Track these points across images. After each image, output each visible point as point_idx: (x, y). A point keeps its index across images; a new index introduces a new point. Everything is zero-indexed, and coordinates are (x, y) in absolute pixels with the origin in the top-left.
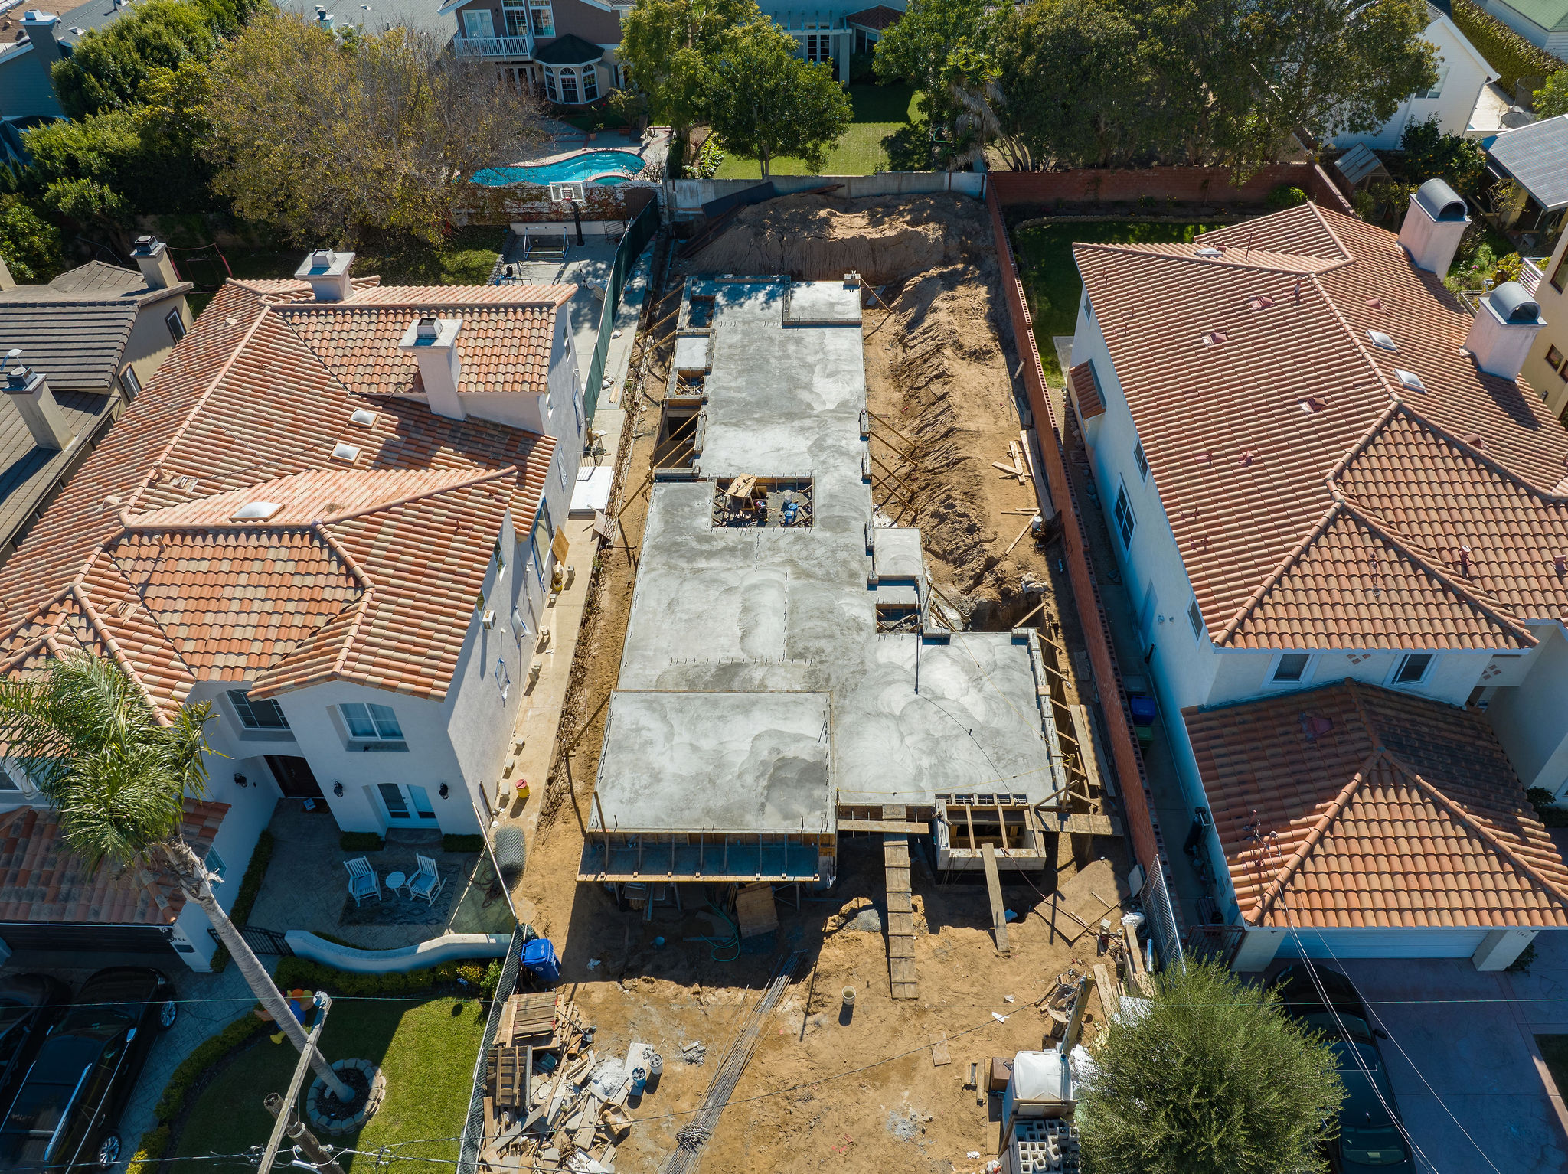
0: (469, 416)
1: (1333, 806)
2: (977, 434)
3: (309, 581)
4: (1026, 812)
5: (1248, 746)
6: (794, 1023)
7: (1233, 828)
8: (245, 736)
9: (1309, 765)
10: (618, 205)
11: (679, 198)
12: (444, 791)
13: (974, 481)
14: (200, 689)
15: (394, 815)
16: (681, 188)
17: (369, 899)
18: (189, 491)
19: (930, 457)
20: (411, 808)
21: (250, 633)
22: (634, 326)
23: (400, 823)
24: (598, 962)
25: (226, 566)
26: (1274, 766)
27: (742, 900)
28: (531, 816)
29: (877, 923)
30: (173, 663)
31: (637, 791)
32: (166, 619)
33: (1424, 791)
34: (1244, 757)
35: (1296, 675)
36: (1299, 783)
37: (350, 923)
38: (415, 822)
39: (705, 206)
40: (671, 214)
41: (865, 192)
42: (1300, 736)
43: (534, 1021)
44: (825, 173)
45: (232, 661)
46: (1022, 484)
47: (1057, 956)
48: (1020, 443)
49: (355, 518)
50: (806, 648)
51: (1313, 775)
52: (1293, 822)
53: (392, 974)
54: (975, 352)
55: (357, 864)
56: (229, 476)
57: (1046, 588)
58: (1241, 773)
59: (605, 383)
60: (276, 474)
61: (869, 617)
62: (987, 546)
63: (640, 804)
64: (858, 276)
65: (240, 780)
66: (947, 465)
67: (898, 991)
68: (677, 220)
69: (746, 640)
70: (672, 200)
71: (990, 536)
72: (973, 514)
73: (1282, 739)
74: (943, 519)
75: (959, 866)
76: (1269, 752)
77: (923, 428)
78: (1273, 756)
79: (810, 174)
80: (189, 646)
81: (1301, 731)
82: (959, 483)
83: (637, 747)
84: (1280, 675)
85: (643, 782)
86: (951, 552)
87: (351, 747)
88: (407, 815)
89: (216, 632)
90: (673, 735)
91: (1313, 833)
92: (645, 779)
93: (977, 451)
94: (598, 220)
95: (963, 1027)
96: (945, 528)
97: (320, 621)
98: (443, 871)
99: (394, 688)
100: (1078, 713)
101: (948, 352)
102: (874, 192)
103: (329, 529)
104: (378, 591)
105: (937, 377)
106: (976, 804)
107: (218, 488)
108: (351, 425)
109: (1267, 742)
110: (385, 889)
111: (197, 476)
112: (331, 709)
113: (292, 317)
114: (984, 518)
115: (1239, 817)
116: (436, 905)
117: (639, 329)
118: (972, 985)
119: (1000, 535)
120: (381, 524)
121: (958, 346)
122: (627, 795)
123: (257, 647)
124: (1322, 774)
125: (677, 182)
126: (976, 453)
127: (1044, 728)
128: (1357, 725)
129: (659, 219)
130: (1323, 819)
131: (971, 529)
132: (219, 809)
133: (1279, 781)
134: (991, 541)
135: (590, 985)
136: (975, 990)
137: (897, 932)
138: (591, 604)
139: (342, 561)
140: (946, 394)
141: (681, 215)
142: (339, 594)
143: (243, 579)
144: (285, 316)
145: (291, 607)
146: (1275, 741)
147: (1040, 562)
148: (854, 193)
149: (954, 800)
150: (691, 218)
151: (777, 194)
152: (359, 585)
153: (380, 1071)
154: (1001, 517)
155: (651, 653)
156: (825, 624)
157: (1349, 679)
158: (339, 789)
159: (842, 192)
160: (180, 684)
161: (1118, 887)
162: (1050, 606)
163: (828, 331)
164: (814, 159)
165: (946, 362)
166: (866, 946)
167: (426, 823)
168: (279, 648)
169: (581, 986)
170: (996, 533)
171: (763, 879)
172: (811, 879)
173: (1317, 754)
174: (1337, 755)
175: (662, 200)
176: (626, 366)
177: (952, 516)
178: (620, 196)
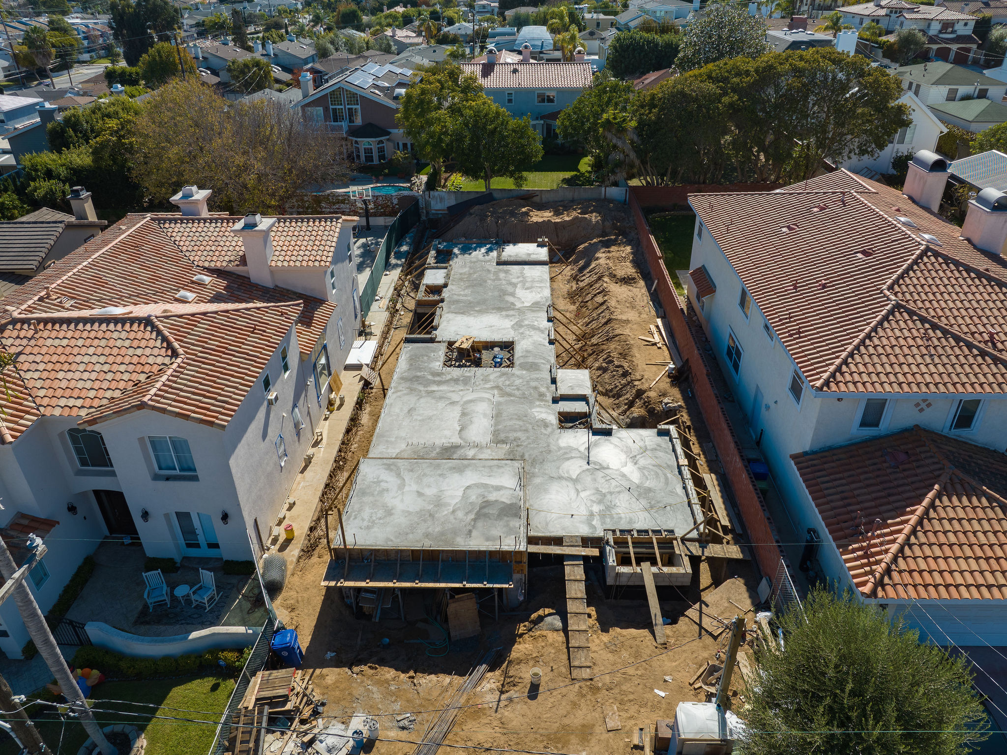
0: (277, 286)
1: (920, 509)
2: (627, 321)
3: (139, 352)
4: (675, 542)
5: (846, 474)
6: (491, 699)
7: (841, 530)
8: (79, 473)
9: (896, 483)
10: (394, 207)
11: (433, 203)
12: (225, 517)
13: (626, 347)
14: (43, 422)
15: (189, 545)
16: (434, 197)
17: (160, 605)
18: (67, 305)
19: (596, 337)
20: (201, 539)
21: (89, 385)
22: (399, 270)
23: (193, 552)
24: (333, 654)
25: (80, 343)
26: (868, 486)
27: (452, 608)
28: (293, 552)
29: (559, 624)
30: (26, 403)
31: (374, 521)
32: (28, 375)
33: (990, 499)
34: (844, 481)
35: (877, 425)
36: (889, 495)
37: (142, 623)
38: (204, 552)
39: (449, 208)
40: (427, 213)
41: (551, 199)
42: (885, 465)
43: (274, 688)
44: (525, 188)
45: (71, 402)
46: (659, 348)
47: (705, 647)
48: (657, 327)
49: (180, 316)
50: (507, 437)
51: (900, 489)
52: (889, 521)
53: (166, 658)
54: (624, 278)
55: (154, 577)
56: (99, 301)
57: (680, 406)
58: (843, 492)
59: (377, 298)
60: (133, 303)
61: (553, 419)
62: (636, 383)
63: (375, 529)
64: (546, 241)
65: (72, 509)
66: (607, 340)
67: (576, 673)
68: (431, 216)
69: (463, 432)
70: (428, 204)
71: (639, 378)
72: (626, 365)
73: (871, 468)
74: (605, 370)
75: (623, 582)
76: (862, 477)
77: (590, 323)
78: (866, 479)
79: (516, 187)
80: (42, 393)
81: (885, 462)
82: (616, 348)
83: (376, 493)
84: (864, 424)
85: (379, 515)
86: (611, 390)
87: (156, 477)
88: (198, 546)
89: (64, 384)
90: (404, 485)
91: (907, 528)
92: (380, 513)
93: (627, 331)
94: (380, 216)
95: (630, 701)
96: (607, 376)
97: (142, 378)
98: (219, 588)
99: (187, 417)
100: (710, 479)
101: (606, 279)
102: (556, 197)
103: (161, 321)
104: (188, 359)
105: (599, 293)
106: (636, 535)
107: (89, 307)
108: (193, 282)
109: (860, 471)
110: (174, 598)
111: (75, 298)
112: (141, 440)
113: (164, 224)
114: (634, 368)
115: (845, 522)
116: (211, 611)
117: (402, 271)
118: (637, 669)
119: (646, 377)
120: (199, 322)
121: (613, 276)
122: (366, 523)
123: (92, 394)
124: (908, 488)
125: (432, 193)
126: (627, 332)
127: (685, 488)
128: (929, 454)
129: (419, 216)
130: (914, 519)
131: (625, 374)
132: (50, 523)
133: (874, 495)
134: (640, 380)
135: (325, 671)
136: (639, 673)
137: (575, 629)
138: (354, 420)
139: (165, 339)
140: (605, 301)
141: (433, 214)
142: (160, 360)
143: (91, 351)
144: (159, 223)
145: (122, 368)
146: (866, 469)
147: (676, 392)
148: (544, 200)
149: (618, 533)
150: (440, 216)
151: (494, 199)
152: (175, 354)
153: (143, 736)
154: (645, 366)
155: (393, 439)
156: (521, 423)
157: (917, 426)
158: (145, 515)
159: (536, 199)
160: (27, 416)
161: (750, 597)
162: (685, 417)
163: (526, 267)
164: (519, 180)
165: (605, 285)
166: (550, 641)
167: (212, 553)
168: (109, 394)
169: (318, 671)
170: (643, 376)
171: (468, 585)
172: (507, 586)
173: (901, 475)
174: (916, 475)
175: (422, 203)
176: (392, 290)
177: (611, 367)
178: (395, 201)
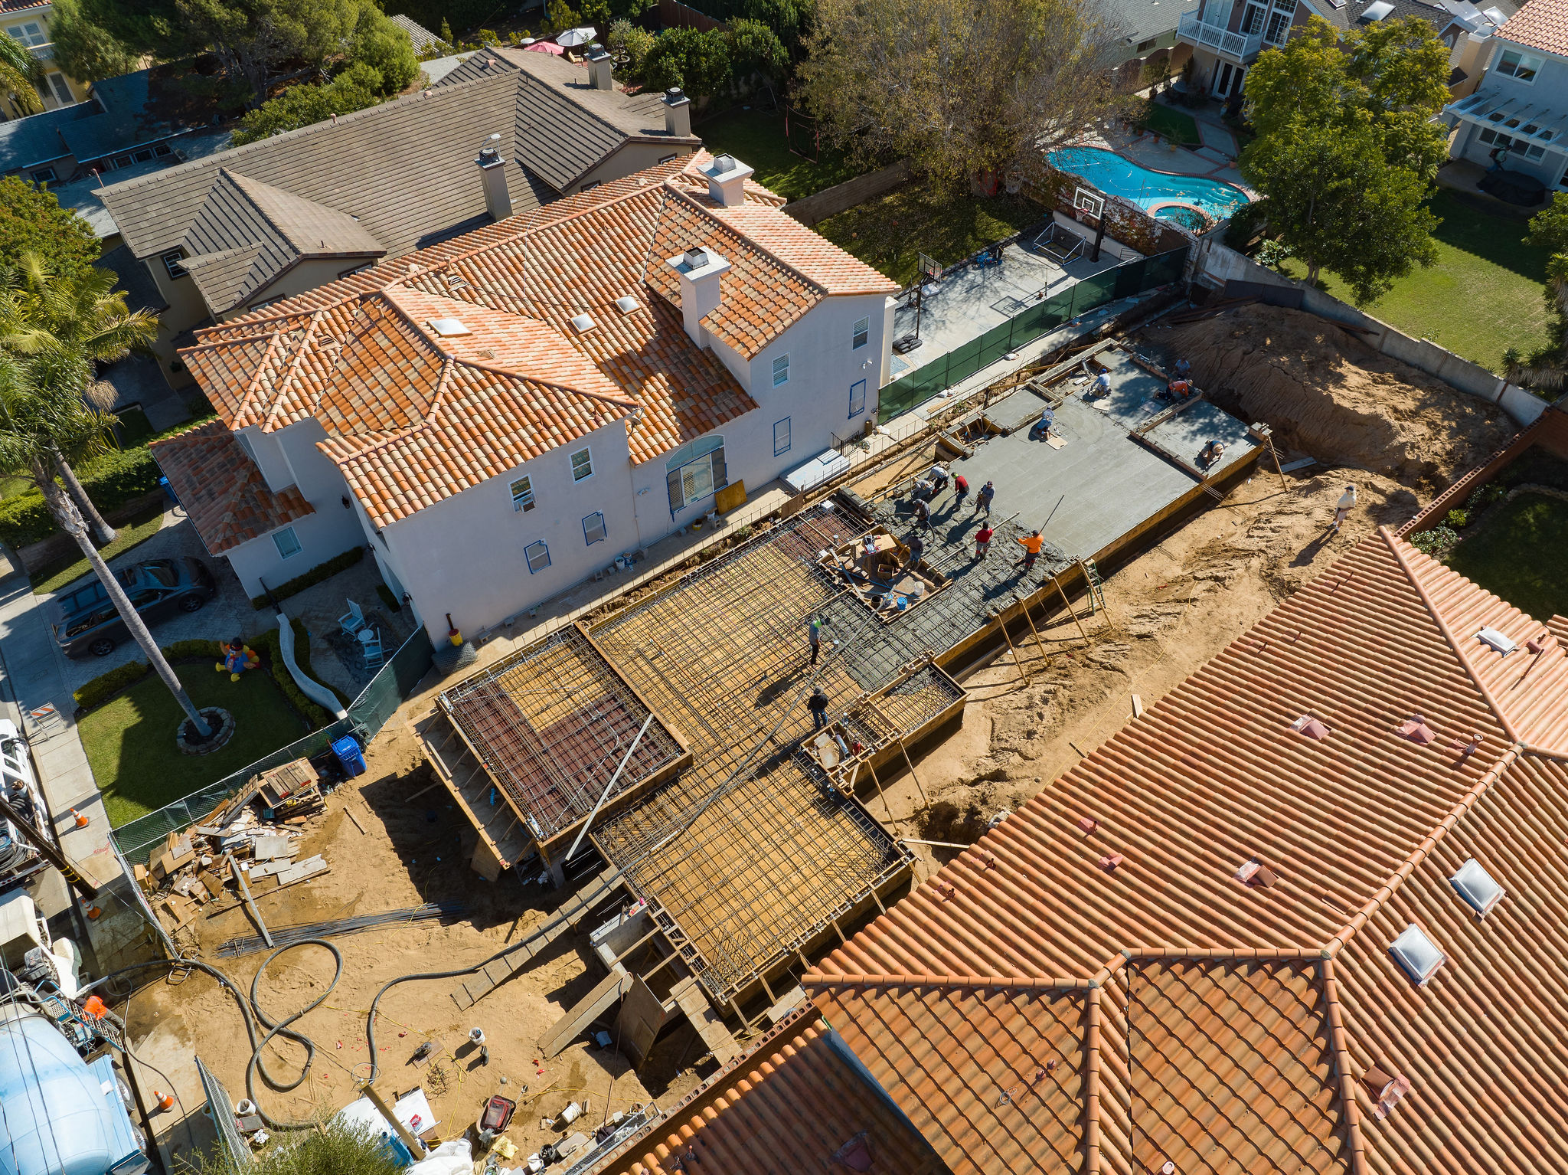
0: (709, 349)
3: (411, 393)
4: (688, 979)
10: (1153, 240)
11: (1210, 261)
16: (1215, 253)
18: (453, 288)
30: (315, 395)
39: (1229, 281)
41: (1398, 354)
42: (834, 1145)
44: (1369, 313)
45: (335, 415)
49: (483, 370)
56: (489, 294)
59: (945, 393)
60: (520, 311)
64: (1267, 432)
65: (345, 502)
71: (1031, 753)
72: (1048, 723)
73: (822, 1130)
76: (799, 1126)
79: (1351, 302)
81: (842, 1143)
82: (1082, 687)
86: (1000, 740)
93: (1139, 671)
102: (1408, 358)
103: (455, 366)
104: (431, 428)
106: (667, 932)
107: (473, 299)
108: (614, 306)
111: (470, 281)
114: (1050, 734)
120: (493, 385)
125: (1214, 245)
129: (1182, 272)
132: (307, 508)
138: (704, 557)
139: (436, 392)
141: (1205, 279)
142: (413, 414)
144: (667, 196)
146: (818, 1126)
148: (1385, 348)
149: (658, 914)
150: (1212, 287)
151: (1302, 307)
152: (426, 416)
159: (1374, 340)
164: (1364, 290)
171: (481, 831)
175: (1193, 255)
178: (1158, 233)
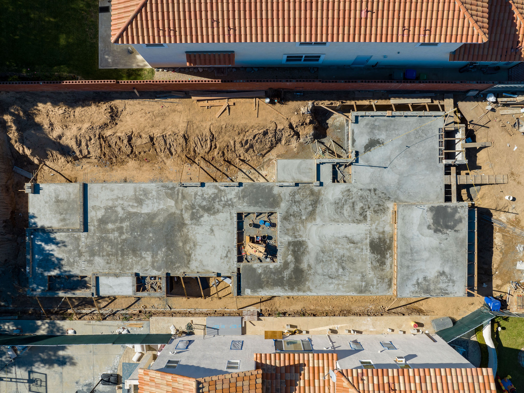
2: (190, 123)
4: (446, 129)
6: (511, 216)
7: (511, 56)
13: (229, 128)
19: (199, 149)
24: (484, 284)
31: (449, 280)
46: (234, 104)
48: (198, 101)
50: (361, 214)
54: (111, 116)
57: (313, 103)
59: (124, 332)
61: (340, 187)
62: (279, 128)
63: (455, 278)
64: (25, 185)
66: (212, 141)
67: (506, 182)
69: (355, 241)
71: (273, 125)
72: (256, 132)
83: (427, 283)
85: (445, 278)
90: (421, 269)
92: (443, 278)
93: (204, 125)
95: (518, 161)
100: (393, 101)
105: (130, 141)
114: (260, 126)
117: (64, 319)
118: (504, 156)
119: (273, 120)
126: (207, 125)
127: (406, 116)
131: (265, 133)
134: (277, 125)
137: (480, 180)
140: (149, 137)
147: (294, 104)
149: (442, 156)
154: (260, 118)
156: (346, 207)
161: (470, 101)
165: (117, 134)
166: (487, 191)
169: (494, 289)
170: (272, 122)
171: (476, 229)
172: (476, 212)
176: (105, 322)
